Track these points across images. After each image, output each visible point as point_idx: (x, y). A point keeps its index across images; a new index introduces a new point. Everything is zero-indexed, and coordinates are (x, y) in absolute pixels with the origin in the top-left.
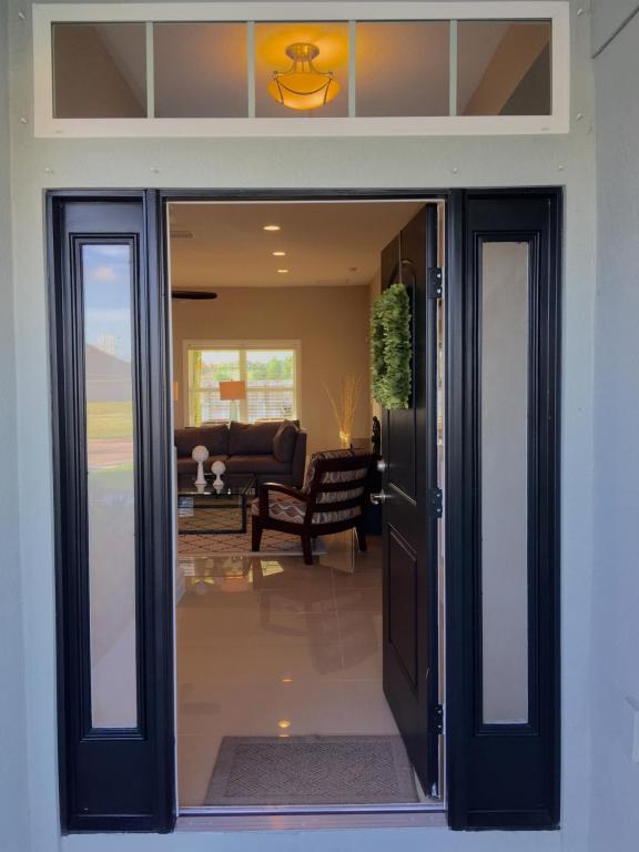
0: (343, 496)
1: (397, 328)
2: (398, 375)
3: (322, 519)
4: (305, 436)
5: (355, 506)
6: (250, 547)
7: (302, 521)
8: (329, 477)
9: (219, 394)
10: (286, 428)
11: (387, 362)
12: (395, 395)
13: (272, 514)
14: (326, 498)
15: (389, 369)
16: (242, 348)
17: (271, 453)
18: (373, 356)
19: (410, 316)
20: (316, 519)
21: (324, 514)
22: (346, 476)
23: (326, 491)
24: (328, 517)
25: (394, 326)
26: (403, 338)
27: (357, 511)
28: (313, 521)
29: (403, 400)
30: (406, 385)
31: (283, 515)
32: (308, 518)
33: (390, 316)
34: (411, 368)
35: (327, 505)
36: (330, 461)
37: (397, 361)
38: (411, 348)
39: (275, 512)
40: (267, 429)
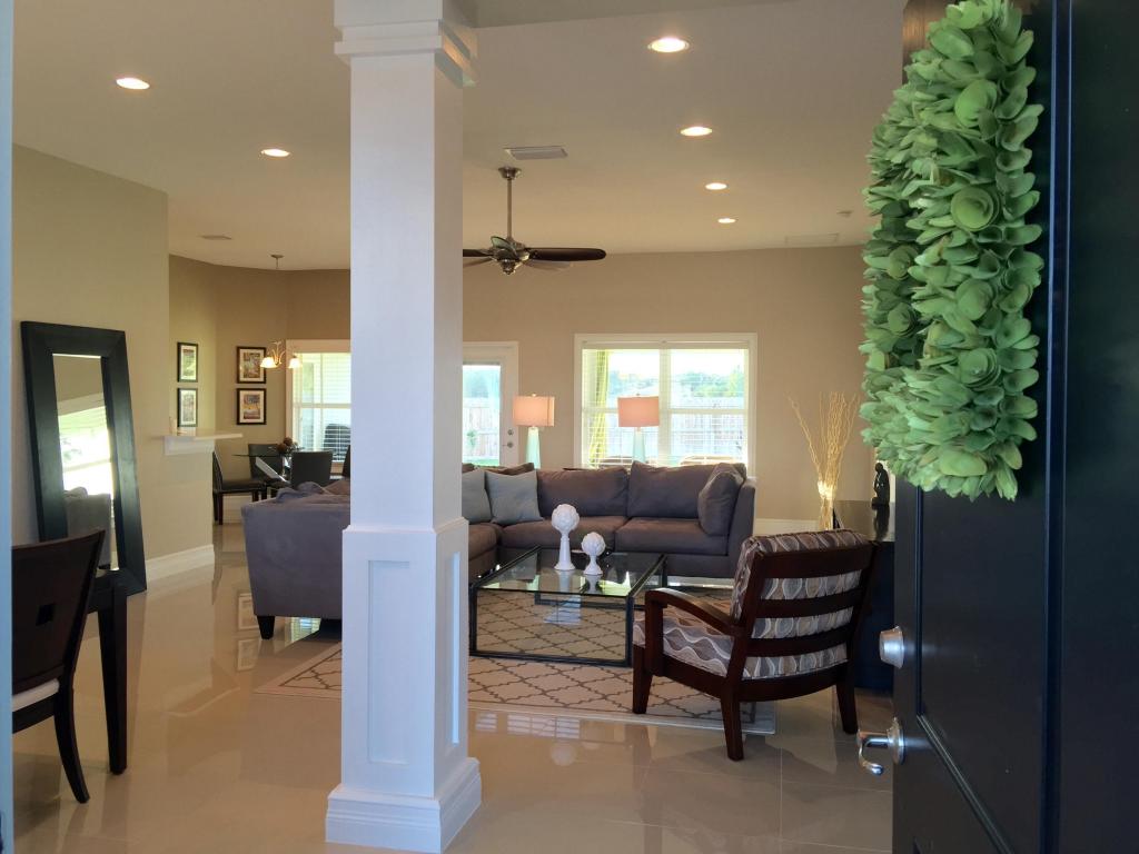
0: (809, 625)
1: (974, 169)
2: (977, 361)
3: (764, 669)
4: (753, 491)
5: (834, 644)
6: (630, 705)
7: (723, 671)
8: (780, 589)
9: (616, 416)
10: (719, 478)
11: (926, 309)
12: (956, 441)
13: (668, 649)
14: (772, 628)
15: (933, 335)
16: (663, 346)
17: (694, 516)
18: (870, 308)
19: (1037, 110)
20: (754, 669)
21: (769, 660)
22: (818, 586)
23: (773, 616)
24: (777, 667)
25: (956, 159)
26: (1001, 205)
27: (837, 655)
28: (746, 674)
29: (994, 465)
30: (1010, 402)
31: (687, 654)
32: (736, 665)
33: (944, 124)
34: (1037, 330)
35: (774, 641)
36: (782, 555)
37: (970, 305)
38: (1038, 247)
39: (672, 645)
40: (692, 476)
